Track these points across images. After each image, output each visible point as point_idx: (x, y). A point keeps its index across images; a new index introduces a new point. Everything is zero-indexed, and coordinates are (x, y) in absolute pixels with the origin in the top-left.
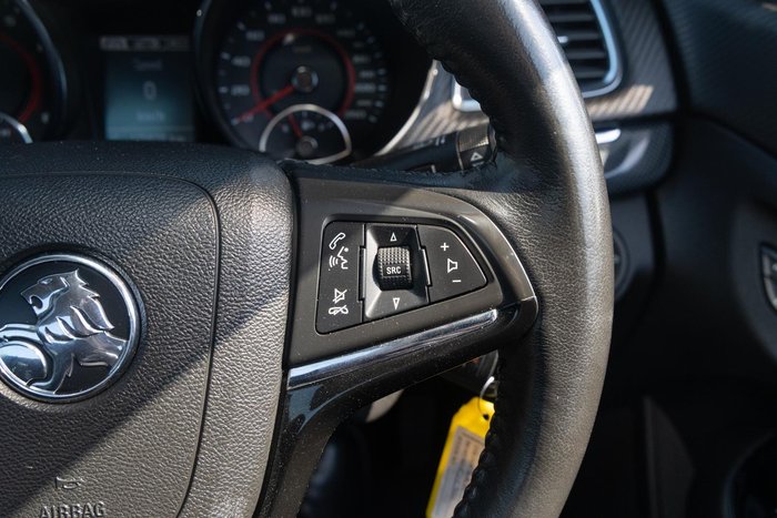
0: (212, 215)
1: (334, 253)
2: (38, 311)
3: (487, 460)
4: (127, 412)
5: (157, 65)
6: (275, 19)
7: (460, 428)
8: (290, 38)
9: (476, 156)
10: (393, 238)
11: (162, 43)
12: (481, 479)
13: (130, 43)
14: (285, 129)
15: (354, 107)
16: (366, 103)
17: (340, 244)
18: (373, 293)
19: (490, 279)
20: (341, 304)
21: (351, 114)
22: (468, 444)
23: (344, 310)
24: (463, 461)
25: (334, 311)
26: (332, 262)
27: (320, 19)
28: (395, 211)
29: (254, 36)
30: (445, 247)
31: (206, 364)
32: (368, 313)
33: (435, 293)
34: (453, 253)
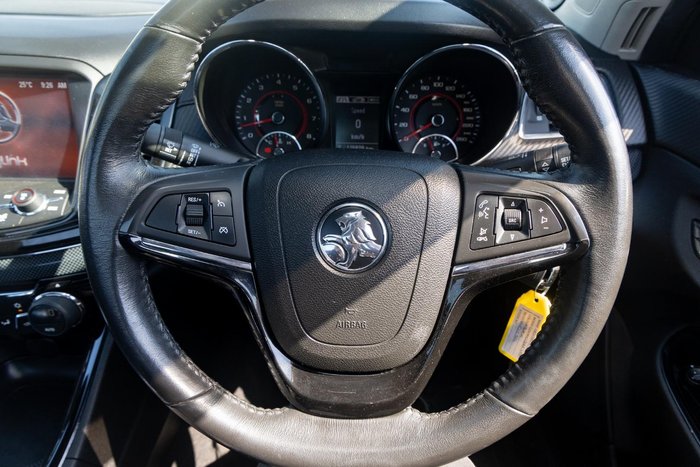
0: (424, 188)
1: (482, 210)
2: (342, 229)
3: (552, 320)
4: (380, 279)
5: (363, 111)
6: (424, 88)
7: (521, 305)
8: (435, 98)
9: (545, 164)
10: (513, 204)
11: (366, 100)
12: (547, 329)
13: (351, 100)
14: (425, 145)
15: (461, 135)
16: (468, 133)
17: (485, 206)
18: (500, 232)
19: (564, 228)
20: (484, 236)
21: (460, 139)
22: (525, 314)
23: (485, 239)
24: (522, 322)
25: (480, 239)
26: (480, 214)
27: (447, 89)
28: (514, 190)
29: (413, 97)
30: (541, 210)
31: (417, 260)
32: (498, 242)
33: (534, 233)
34: (545, 213)
